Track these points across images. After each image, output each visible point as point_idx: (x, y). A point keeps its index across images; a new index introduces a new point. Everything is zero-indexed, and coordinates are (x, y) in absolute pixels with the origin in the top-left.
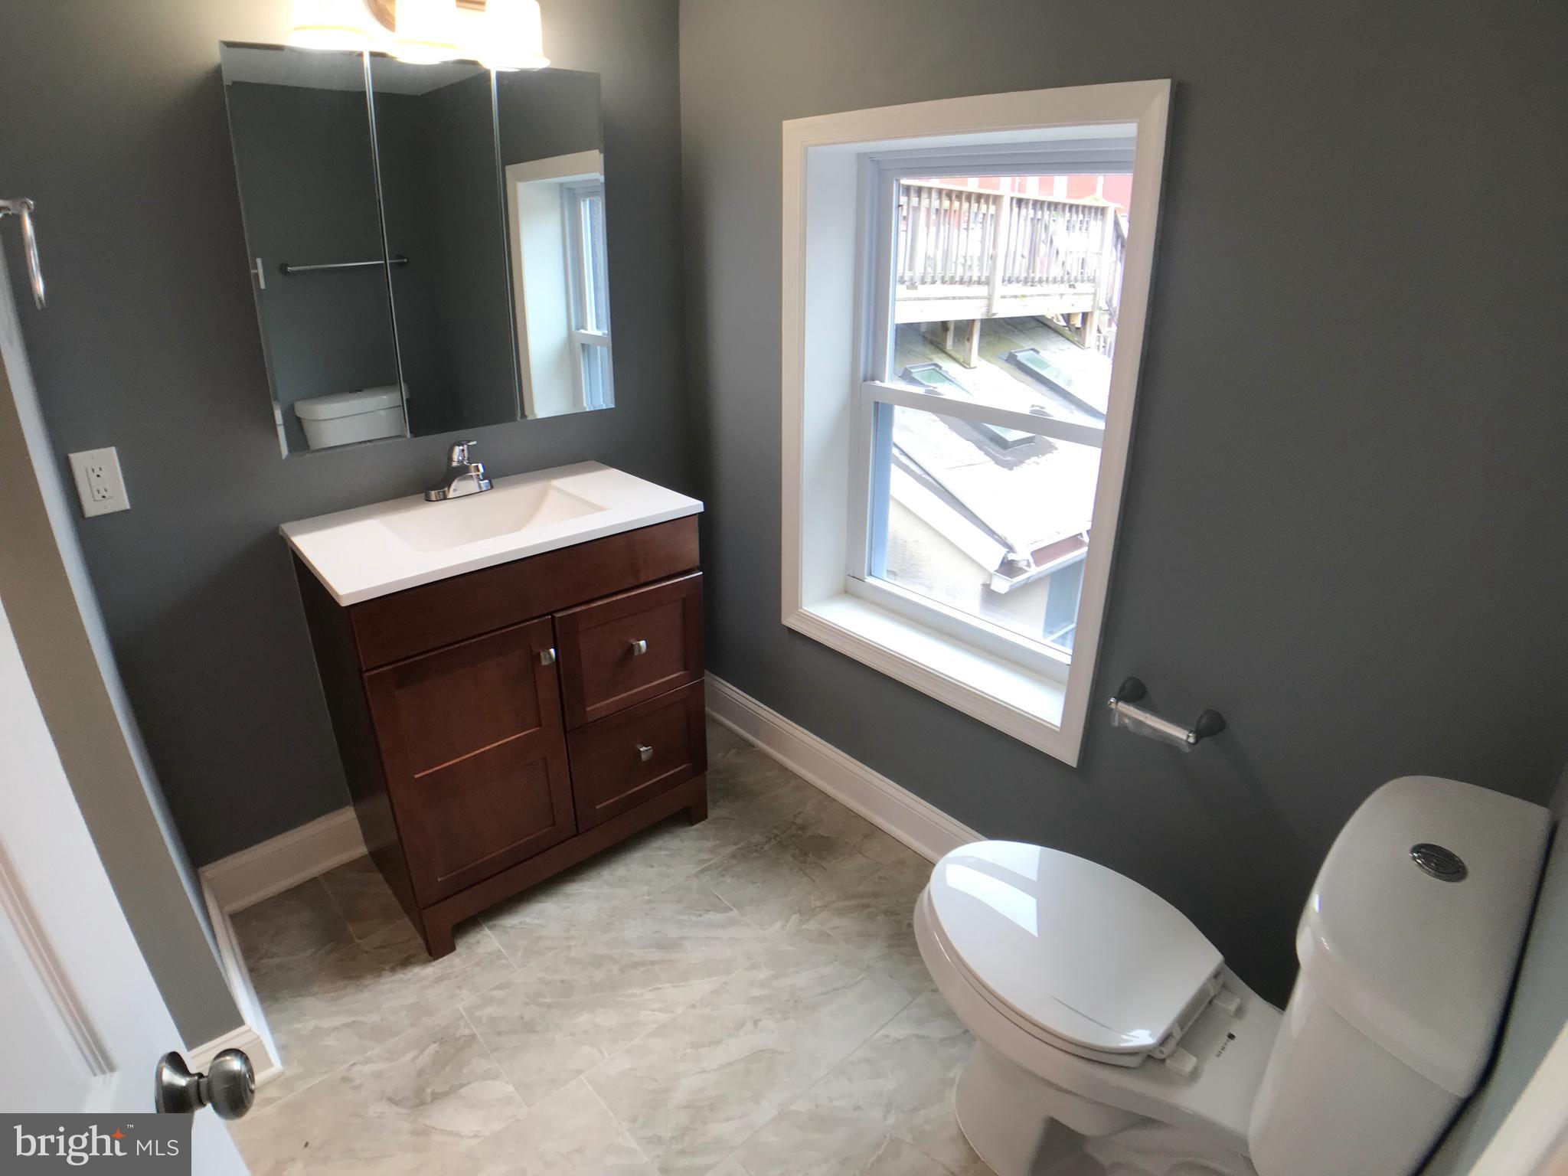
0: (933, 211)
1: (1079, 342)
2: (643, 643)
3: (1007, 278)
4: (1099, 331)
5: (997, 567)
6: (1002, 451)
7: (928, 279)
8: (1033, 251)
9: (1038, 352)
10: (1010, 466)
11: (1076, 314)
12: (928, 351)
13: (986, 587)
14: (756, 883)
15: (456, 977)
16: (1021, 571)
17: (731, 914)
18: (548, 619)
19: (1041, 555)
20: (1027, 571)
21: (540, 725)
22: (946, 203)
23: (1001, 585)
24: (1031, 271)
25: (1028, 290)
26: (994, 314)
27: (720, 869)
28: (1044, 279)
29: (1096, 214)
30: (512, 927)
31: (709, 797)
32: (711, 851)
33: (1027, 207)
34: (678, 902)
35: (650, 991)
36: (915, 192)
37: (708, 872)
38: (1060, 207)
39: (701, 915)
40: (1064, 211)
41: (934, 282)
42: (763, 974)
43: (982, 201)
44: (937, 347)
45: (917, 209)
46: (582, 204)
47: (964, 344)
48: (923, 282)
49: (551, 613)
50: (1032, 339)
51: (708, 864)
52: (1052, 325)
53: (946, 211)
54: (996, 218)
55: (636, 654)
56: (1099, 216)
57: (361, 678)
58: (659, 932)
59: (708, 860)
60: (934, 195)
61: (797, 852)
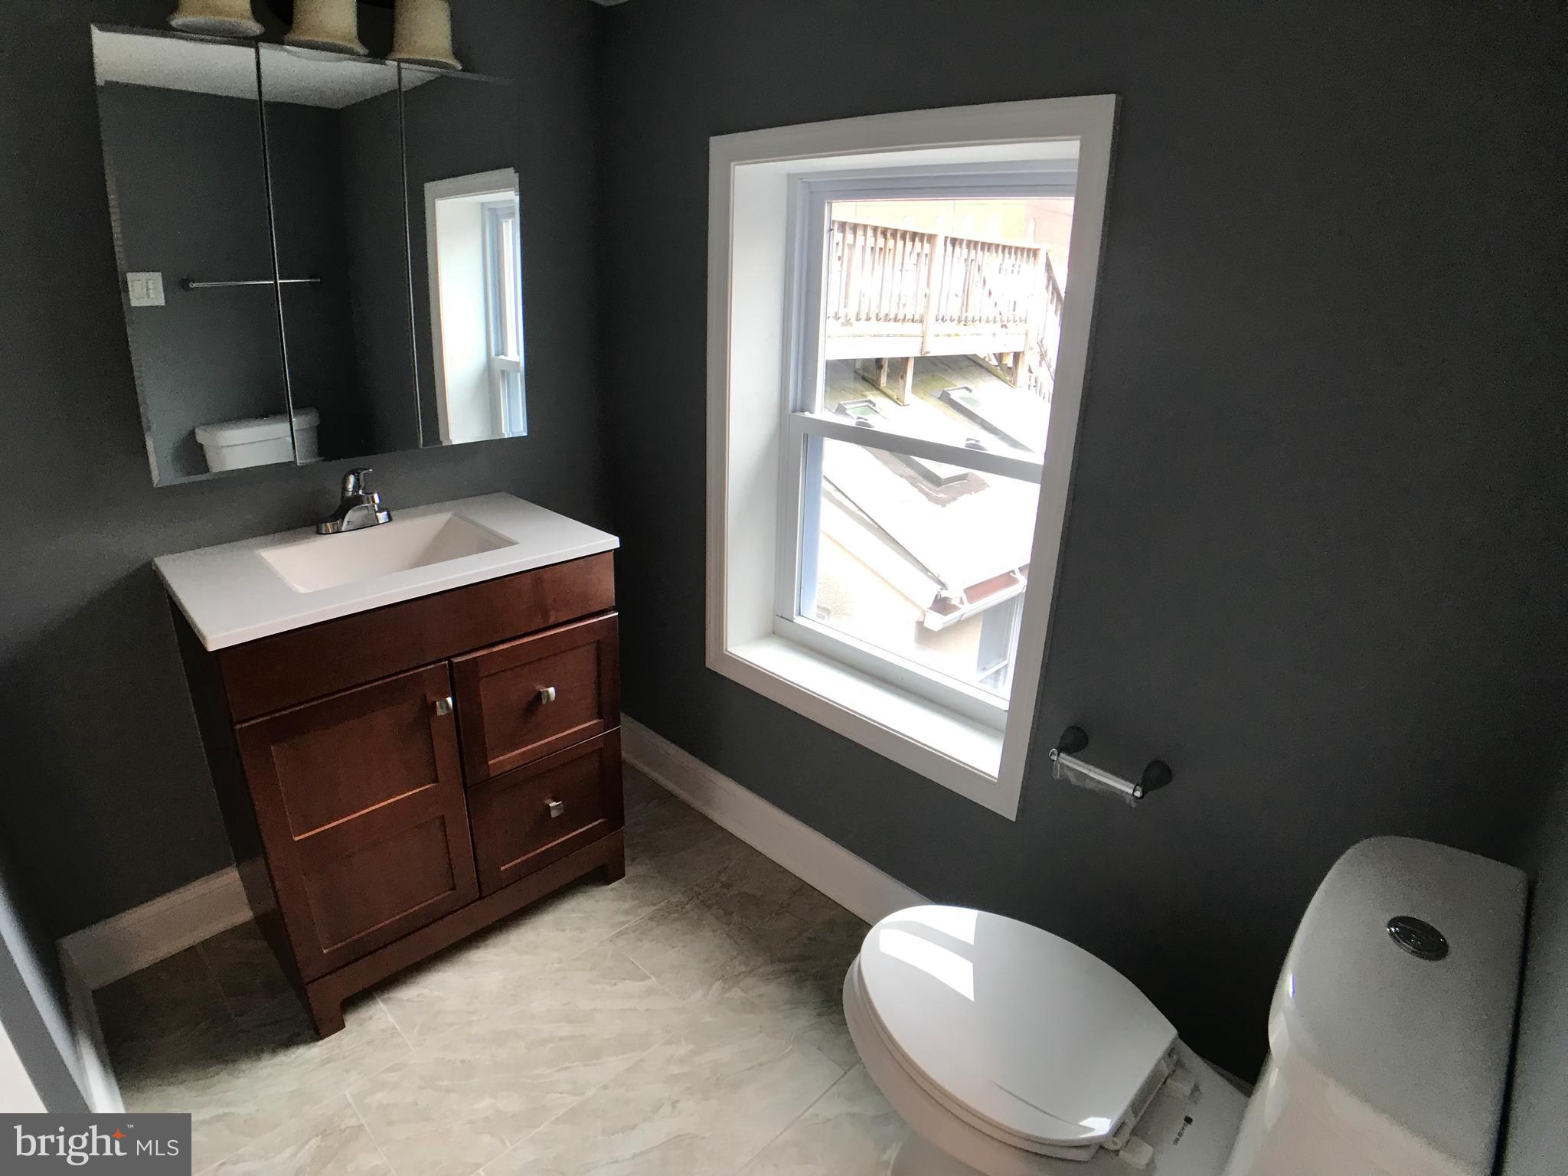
0: (868, 250)
1: (1010, 381)
2: (552, 690)
3: (940, 317)
4: (1030, 371)
5: (930, 604)
6: (934, 488)
7: (863, 316)
8: (967, 292)
9: (970, 391)
10: (943, 503)
11: (1008, 354)
12: (862, 388)
13: (920, 624)
14: (676, 947)
15: (344, 1058)
16: (955, 608)
17: (648, 982)
18: (445, 665)
19: (974, 592)
20: (960, 609)
21: (436, 780)
22: (881, 241)
23: (936, 621)
24: (964, 310)
25: (960, 329)
26: (927, 353)
27: (638, 931)
28: (978, 318)
29: (1028, 256)
30: (408, 1000)
31: (627, 852)
32: (627, 913)
33: (961, 247)
34: (591, 970)
35: (558, 1070)
36: (850, 229)
37: (624, 936)
38: (993, 248)
39: (615, 984)
40: (997, 252)
41: (868, 319)
42: (683, 1049)
43: (917, 239)
44: (872, 384)
45: (852, 246)
46: (504, 224)
47: (898, 381)
48: (858, 319)
49: (448, 658)
50: (965, 378)
51: (627, 926)
52: (984, 365)
53: (881, 249)
54: (930, 257)
55: (544, 701)
56: (1032, 258)
57: (233, 730)
58: (569, 1003)
59: (623, 923)
60: (870, 232)
61: (721, 912)
